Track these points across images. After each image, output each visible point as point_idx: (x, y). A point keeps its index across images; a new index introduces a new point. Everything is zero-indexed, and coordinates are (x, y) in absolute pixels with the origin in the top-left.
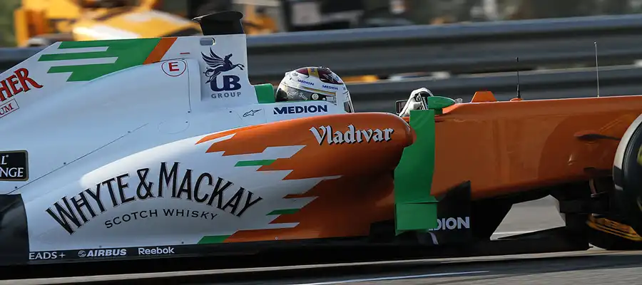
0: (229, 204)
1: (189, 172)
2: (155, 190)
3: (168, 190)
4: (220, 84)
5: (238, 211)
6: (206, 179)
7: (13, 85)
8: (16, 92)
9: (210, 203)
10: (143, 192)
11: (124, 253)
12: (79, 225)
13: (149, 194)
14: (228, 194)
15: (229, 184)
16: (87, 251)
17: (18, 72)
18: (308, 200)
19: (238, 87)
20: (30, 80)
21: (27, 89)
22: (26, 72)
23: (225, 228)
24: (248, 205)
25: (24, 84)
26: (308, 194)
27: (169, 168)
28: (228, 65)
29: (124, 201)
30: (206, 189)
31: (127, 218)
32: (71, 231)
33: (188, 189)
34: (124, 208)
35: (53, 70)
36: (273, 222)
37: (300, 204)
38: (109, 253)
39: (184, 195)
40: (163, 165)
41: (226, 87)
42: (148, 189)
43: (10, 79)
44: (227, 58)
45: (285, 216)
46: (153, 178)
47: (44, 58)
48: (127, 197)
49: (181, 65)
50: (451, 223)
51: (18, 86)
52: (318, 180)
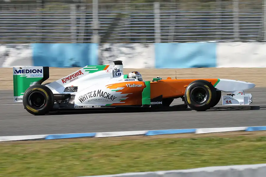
0: (110, 98)
1: (103, 92)
2: (96, 95)
3: (99, 95)
4: (117, 74)
5: (112, 100)
6: (106, 93)
7: (78, 73)
8: (79, 75)
9: (107, 98)
10: (94, 95)
11: (91, 107)
12: (83, 101)
13: (95, 96)
14: (110, 96)
15: (110, 94)
16: (85, 106)
17: (79, 71)
18: (127, 98)
19: (121, 75)
20: (82, 73)
21: (81, 74)
22: (81, 71)
23: (111, 103)
24: (114, 99)
25: (80, 74)
26: (126, 97)
27: (99, 91)
28: (119, 71)
29: (91, 97)
30: (106, 95)
31: (92, 100)
32: (82, 102)
33: (102, 95)
34: (91, 98)
35: (86, 71)
36: (120, 102)
37: (125, 99)
38: (88, 107)
39: (102, 96)
40: (99, 90)
41: (118, 75)
42: (95, 95)
43: (78, 72)
44: (119, 69)
45: (122, 101)
46: (96, 93)
47: (84, 69)
48: (92, 96)
49: (109, 71)
50: (158, 103)
51: (79, 74)
52: (128, 94)
